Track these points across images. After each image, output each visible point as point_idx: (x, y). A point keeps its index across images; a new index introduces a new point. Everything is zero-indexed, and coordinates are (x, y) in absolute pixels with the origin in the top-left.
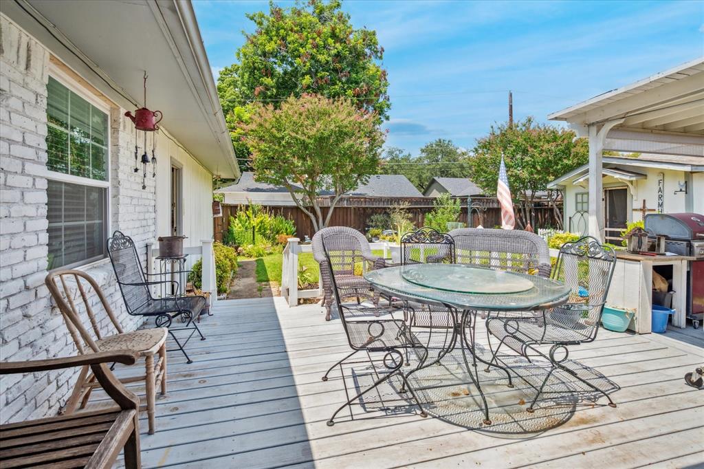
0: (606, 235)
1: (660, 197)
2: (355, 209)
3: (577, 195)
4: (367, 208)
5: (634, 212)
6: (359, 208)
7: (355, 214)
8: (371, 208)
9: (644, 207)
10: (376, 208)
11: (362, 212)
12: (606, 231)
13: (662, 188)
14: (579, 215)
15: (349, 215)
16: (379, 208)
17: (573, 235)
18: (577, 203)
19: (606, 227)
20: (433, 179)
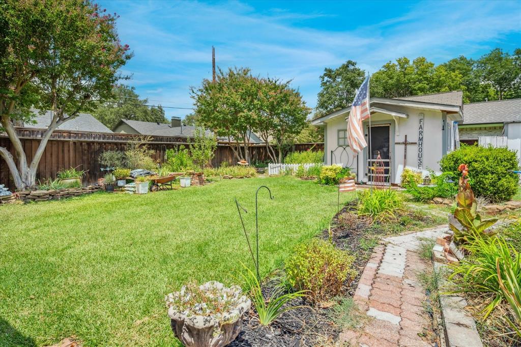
0: (369, 165)
1: (421, 133)
2: (75, 143)
3: (339, 131)
4: (93, 143)
5: (396, 146)
6: (81, 143)
7: (75, 151)
8: (100, 143)
9: (406, 141)
10: (105, 143)
11: (86, 147)
12: (369, 162)
13: (422, 126)
14: (341, 149)
15: (66, 151)
16: (110, 143)
17: (335, 166)
18: (339, 138)
19: (369, 158)
20: (122, 121)
